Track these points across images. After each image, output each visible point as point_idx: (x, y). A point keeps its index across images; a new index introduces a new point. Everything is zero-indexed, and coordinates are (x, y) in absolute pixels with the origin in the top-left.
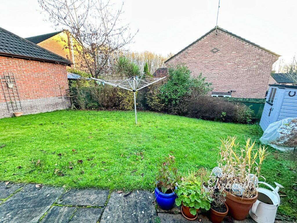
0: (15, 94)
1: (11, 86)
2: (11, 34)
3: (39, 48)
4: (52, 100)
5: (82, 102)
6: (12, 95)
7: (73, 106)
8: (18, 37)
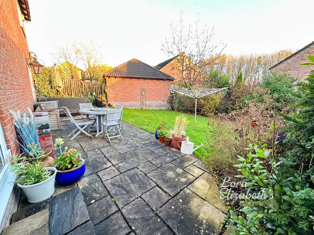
0: (144, 98)
1: (143, 94)
2: (147, 65)
3: (161, 72)
4: (159, 103)
5: (176, 106)
6: (143, 98)
7: (170, 108)
8: (149, 66)
